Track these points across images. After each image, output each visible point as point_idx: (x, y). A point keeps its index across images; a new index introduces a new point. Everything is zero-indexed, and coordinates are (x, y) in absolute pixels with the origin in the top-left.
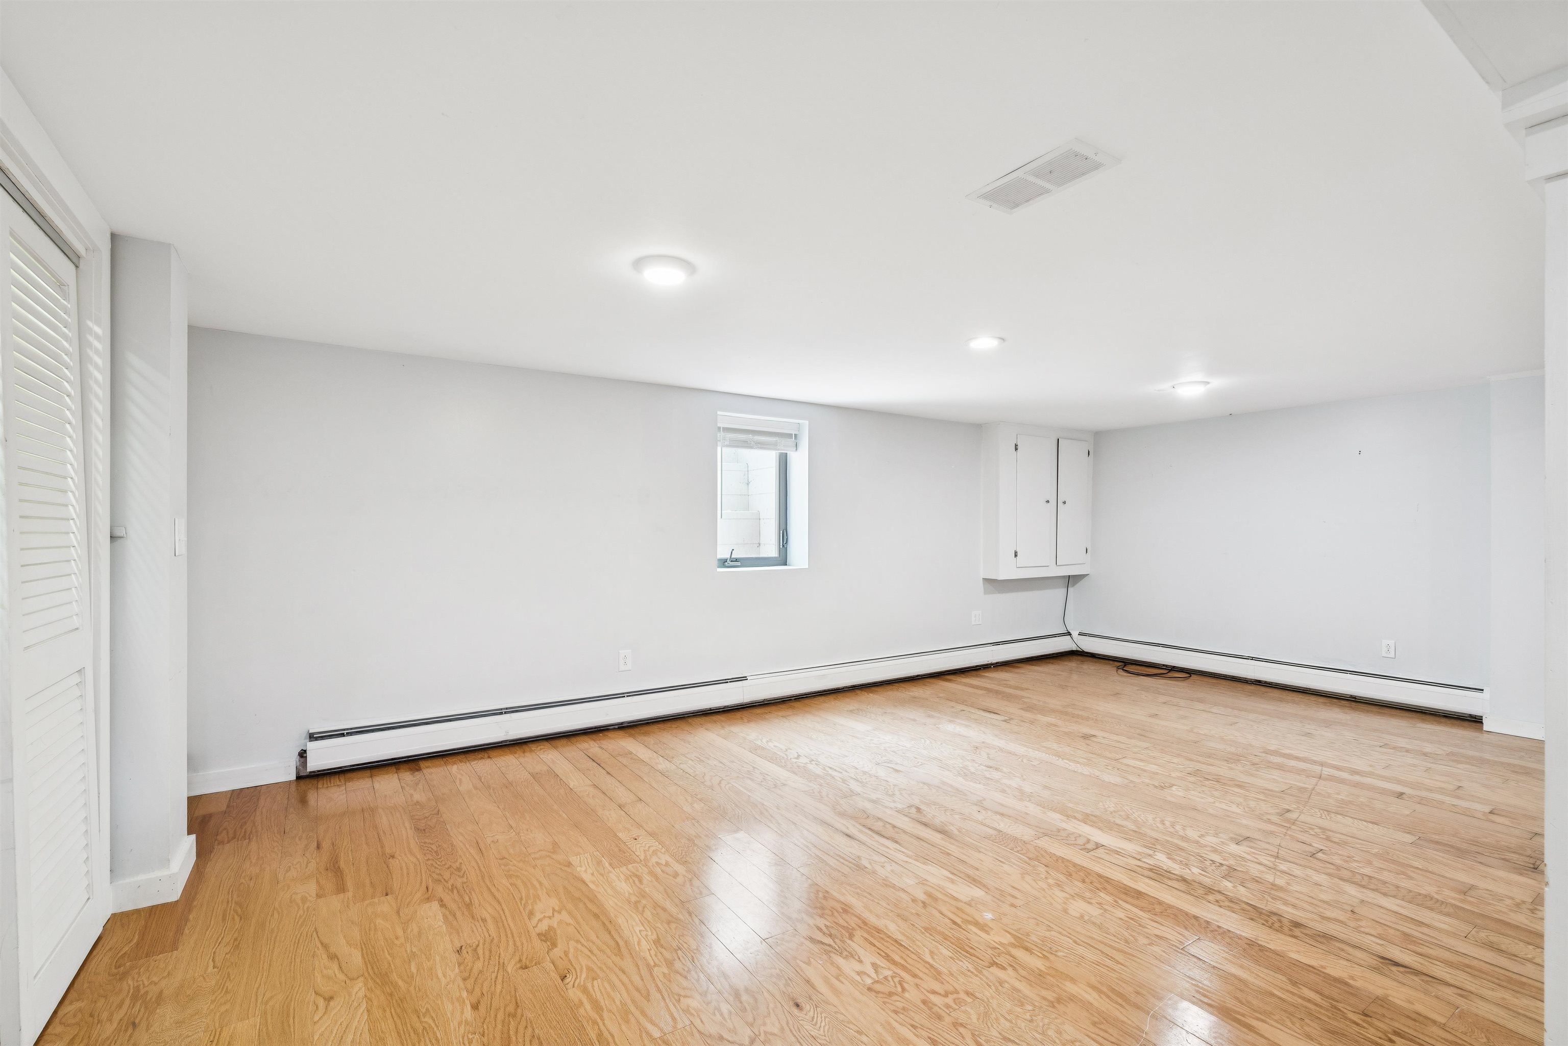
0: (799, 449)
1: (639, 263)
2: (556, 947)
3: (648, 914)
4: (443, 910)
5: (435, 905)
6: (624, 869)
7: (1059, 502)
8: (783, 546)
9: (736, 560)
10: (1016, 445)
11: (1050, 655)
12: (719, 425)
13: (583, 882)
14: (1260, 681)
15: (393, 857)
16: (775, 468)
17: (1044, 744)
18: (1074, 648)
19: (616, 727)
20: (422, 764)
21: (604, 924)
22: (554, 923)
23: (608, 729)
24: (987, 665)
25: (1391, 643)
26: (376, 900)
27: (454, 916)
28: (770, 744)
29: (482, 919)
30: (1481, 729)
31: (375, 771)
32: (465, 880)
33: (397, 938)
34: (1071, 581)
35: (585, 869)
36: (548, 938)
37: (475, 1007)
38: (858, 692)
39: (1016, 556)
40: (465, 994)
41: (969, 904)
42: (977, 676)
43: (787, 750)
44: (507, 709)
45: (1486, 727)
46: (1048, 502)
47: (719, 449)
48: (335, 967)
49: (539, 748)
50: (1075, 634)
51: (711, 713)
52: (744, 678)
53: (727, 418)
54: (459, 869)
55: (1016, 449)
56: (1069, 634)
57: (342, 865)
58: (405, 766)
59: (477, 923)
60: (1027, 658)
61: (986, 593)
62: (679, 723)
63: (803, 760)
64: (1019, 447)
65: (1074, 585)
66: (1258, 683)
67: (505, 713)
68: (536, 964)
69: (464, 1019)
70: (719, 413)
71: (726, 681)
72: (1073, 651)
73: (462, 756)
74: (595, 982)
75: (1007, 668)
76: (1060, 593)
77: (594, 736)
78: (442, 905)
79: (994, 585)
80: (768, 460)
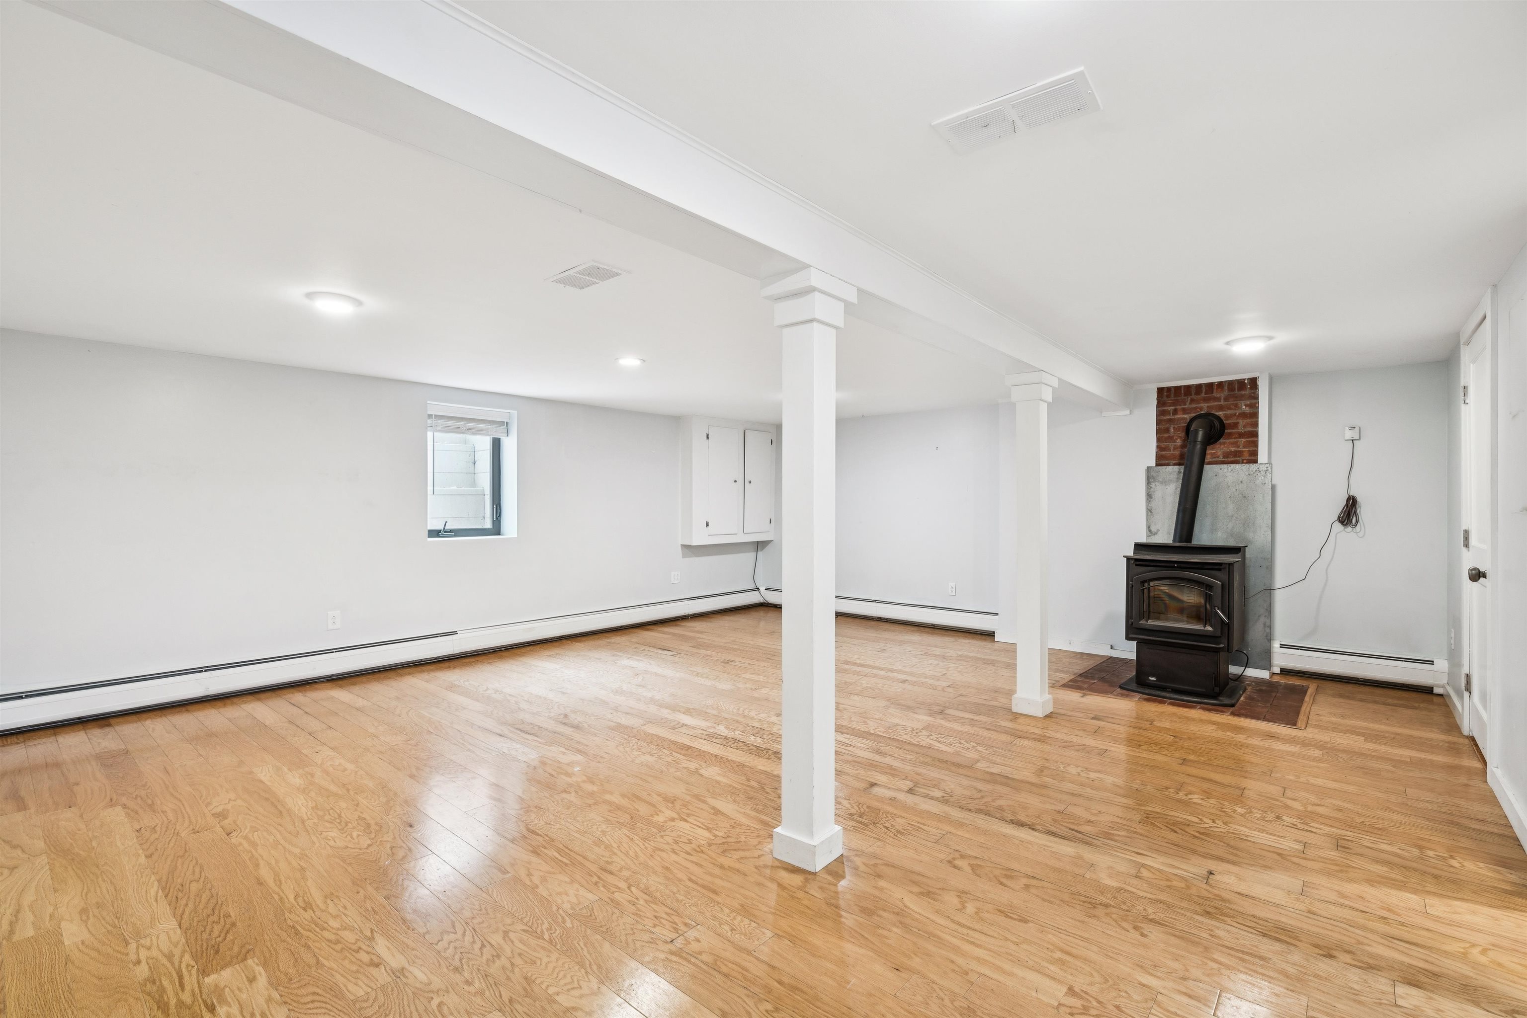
0: (509, 435)
1: (310, 295)
2: (226, 819)
3: (313, 794)
4: (126, 810)
5: (118, 809)
6: (301, 771)
7: (746, 482)
8: (497, 518)
9: (451, 531)
10: (708, 435)
11: (742, 606)
12: (429, 412)
13: (262, 782)
14: (880, 618)
15: (77, 784)
16: (489, 451)
17: (691, 669)
18: (762, 601)
19: (325, 679)
20: (112, 721)
21: (272, 803)
22: (229, 807)
23: (316, 682)
24: (685, 616)
25: (953, 585)
26: (59, 811)
27: (137, 813)
28: (467, 683)
29: (162, 812)
30: (993, 641)
31: (57, 730)
32: (149, 791)
33: (79, 830)
34: (759, 546)
35: (265, 774)
36: (221, 816)
37: (149, 857)
38: (564, 641)
39: (707, 525)
40: (141, 852)
41: (568, 764)
42: (676, 625)
43: (479, 686)
44: (207, 667)
45: (997, 638)
46: (735, 481)
47: (430, 434)
48: (19, 852)
49: (241, 701)
50: (762, 589)
51: (422, 664)
52: (455, 633)
53: (436, 407)
54: (144, 786)
55: (708, 438)
56: (758, 589)
57: (23, 793)
58: (94, 723)
59: (157, 814)
60: (721, 610)
61: (683, 557)
62: (391, 674)
63: (489, 692)
64: (710, 437)
65: (762, 550)
66: (880, 619)
67: (206, 671)
68: (206, 830)
69: (138, 863)
70: (428, 402)
71: (436, 636)
72: (762, 603)
73: (159, 713)
74: (256, 833)
75: (702, 618)
76: (752, 555)
77: (301, 688)
78: (125, 806)
79: (691, 550)
80: (484, 444)
